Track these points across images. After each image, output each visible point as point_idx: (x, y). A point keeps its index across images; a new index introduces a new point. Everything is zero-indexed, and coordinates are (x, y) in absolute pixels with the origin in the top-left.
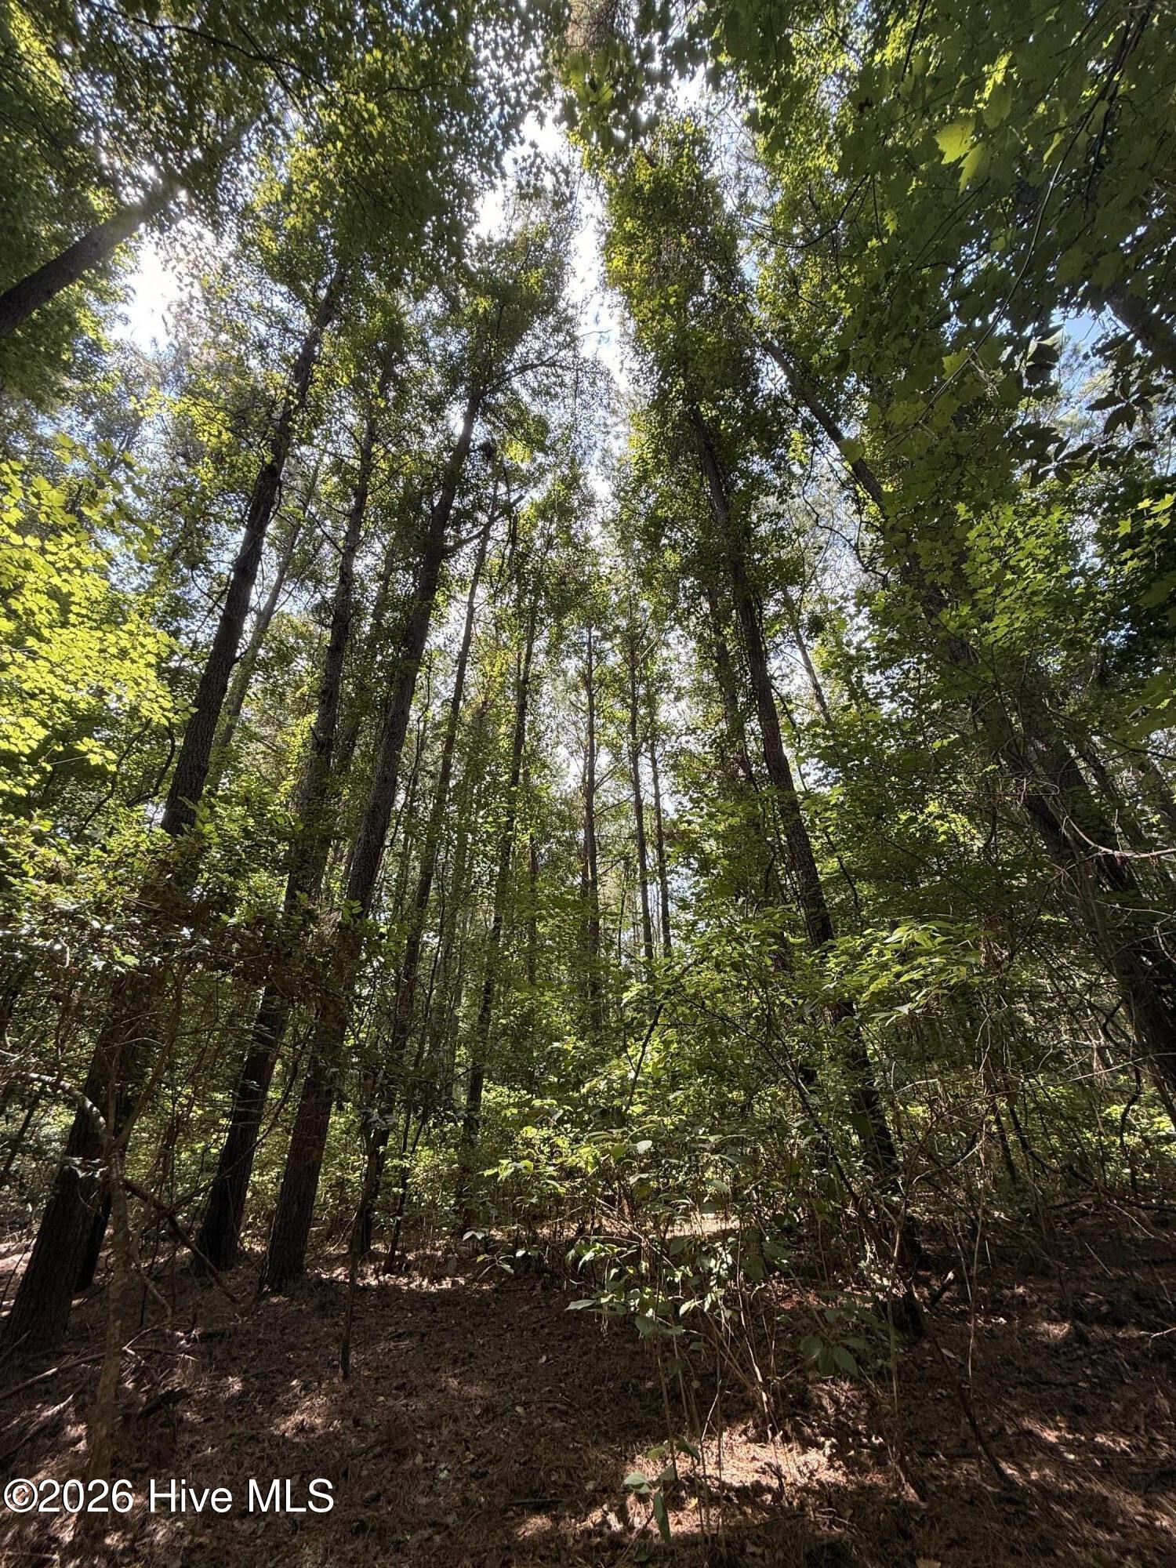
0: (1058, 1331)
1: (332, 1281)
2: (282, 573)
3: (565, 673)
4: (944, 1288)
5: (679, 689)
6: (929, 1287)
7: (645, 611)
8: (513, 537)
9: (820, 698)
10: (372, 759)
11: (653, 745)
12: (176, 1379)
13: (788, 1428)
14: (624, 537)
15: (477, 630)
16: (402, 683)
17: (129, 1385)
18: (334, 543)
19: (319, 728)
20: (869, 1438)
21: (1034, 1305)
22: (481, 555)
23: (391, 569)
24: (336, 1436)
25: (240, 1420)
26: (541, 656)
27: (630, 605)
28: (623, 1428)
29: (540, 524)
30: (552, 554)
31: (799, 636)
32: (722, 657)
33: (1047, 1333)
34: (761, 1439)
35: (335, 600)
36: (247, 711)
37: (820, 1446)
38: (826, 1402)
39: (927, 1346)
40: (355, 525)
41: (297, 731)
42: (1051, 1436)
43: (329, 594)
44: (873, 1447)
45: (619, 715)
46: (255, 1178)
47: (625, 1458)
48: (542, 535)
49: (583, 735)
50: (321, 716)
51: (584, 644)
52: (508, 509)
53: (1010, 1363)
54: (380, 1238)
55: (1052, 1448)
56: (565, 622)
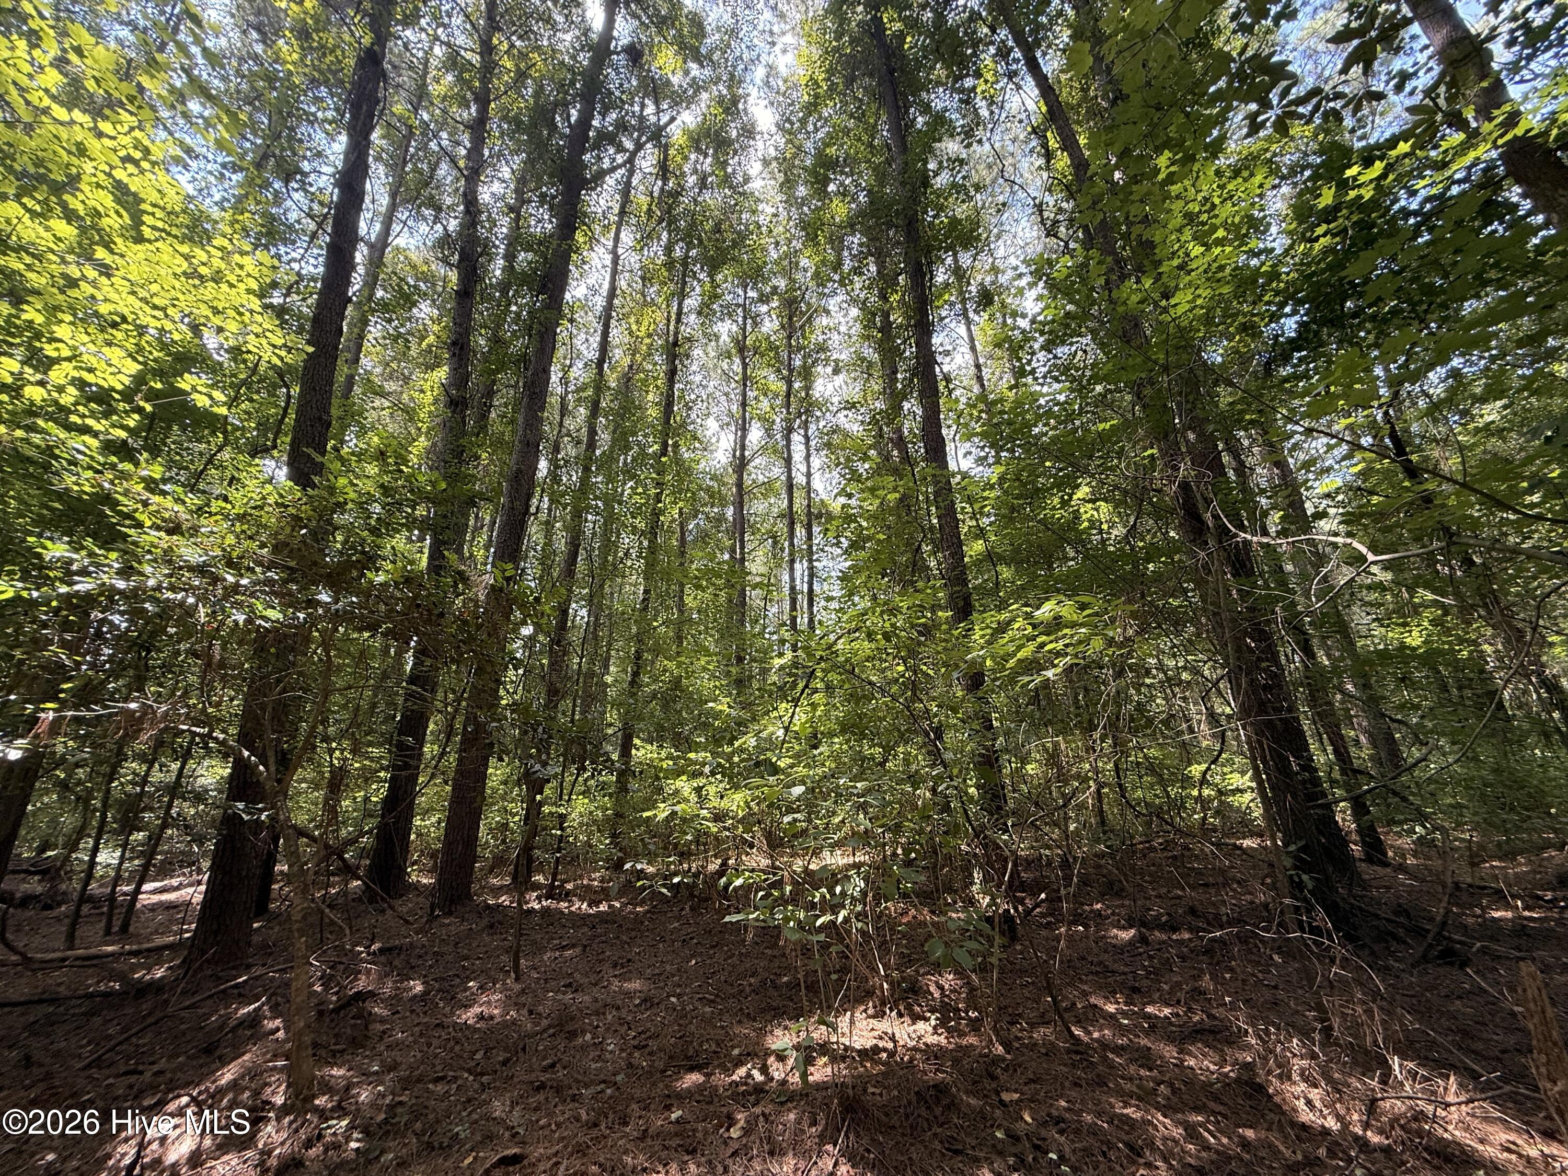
0: (1126, 935)
1: (499, 905)
2: (393, 195)
3: (717, 337)
4: (1037, 905)
5: (836, 361)
6: (1023, 904)
7: (805, 270)
8: (664, 170)
9: (980, 379)
10: (512, 422)
11: (807, 421)
12: (361, 984)
13: (902, 1008)
14: (787, 180)
15: (622, 284)
16: (542, 337)
17: (318, 988)
18: (454, 162)
19: (451, 384)
20: (967, 1013)
21: (1107, 917)
22: (626, 191)
23: (522, 201)
24: (514, 1022)
25: (425, 1013)
26: (693, 317)
27: (789, 265)
28: (763, 1011)
29: (693, 156)
30: (707, 195)
31: (965, 310)
32: (886, 328)
33: (1116, 937)
34: (879, 1015)
35: (460, 234)
36: (366, 362)
37: (927, 1020)
38: (933, 988)
39: (1018, 947)
40: (478, 141)
41: (427, 387)
42: (1111, 1008)
43: (453, 225)
44: (970, 1019)
45: (773, 388)
46: (417, 821)
47: (762, 1033)
48: (695, 171)
49: (734, 408)
50: (454, 370)
51: (738, 305)
52: (658, 135)
53: (1083, 958)
54: (540, 871)
55: (1112, 1016)
56: (719, 277)
